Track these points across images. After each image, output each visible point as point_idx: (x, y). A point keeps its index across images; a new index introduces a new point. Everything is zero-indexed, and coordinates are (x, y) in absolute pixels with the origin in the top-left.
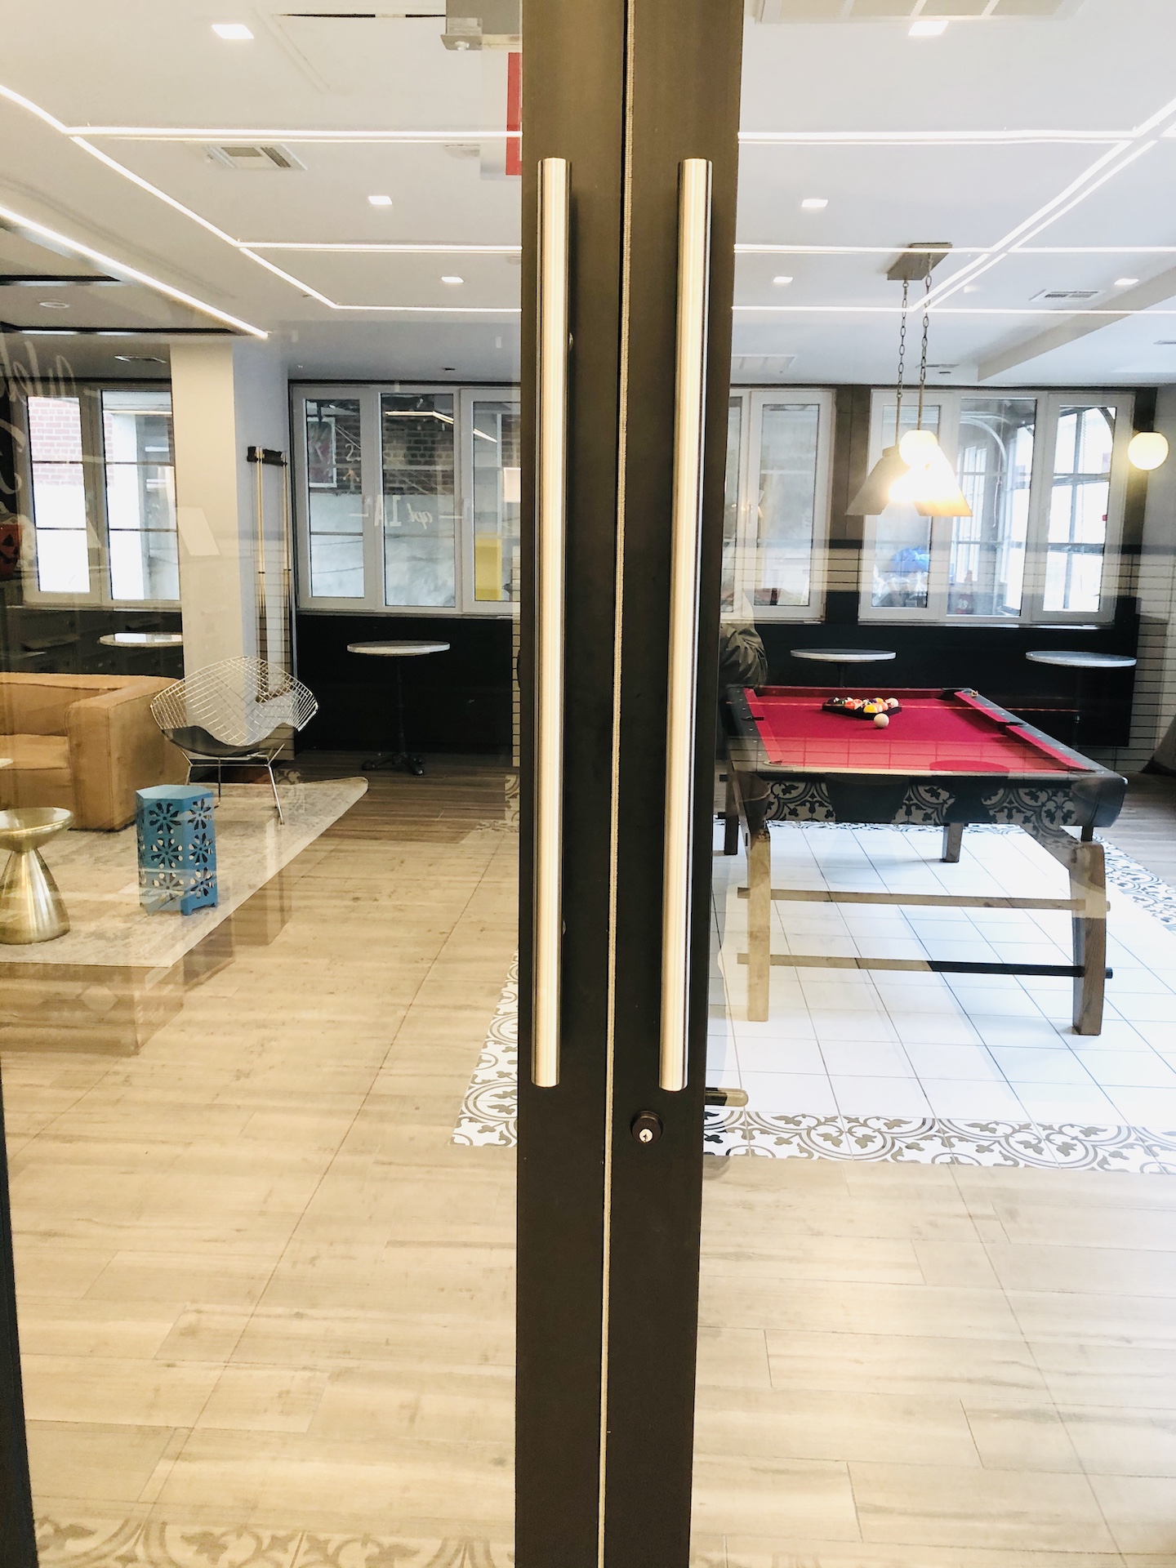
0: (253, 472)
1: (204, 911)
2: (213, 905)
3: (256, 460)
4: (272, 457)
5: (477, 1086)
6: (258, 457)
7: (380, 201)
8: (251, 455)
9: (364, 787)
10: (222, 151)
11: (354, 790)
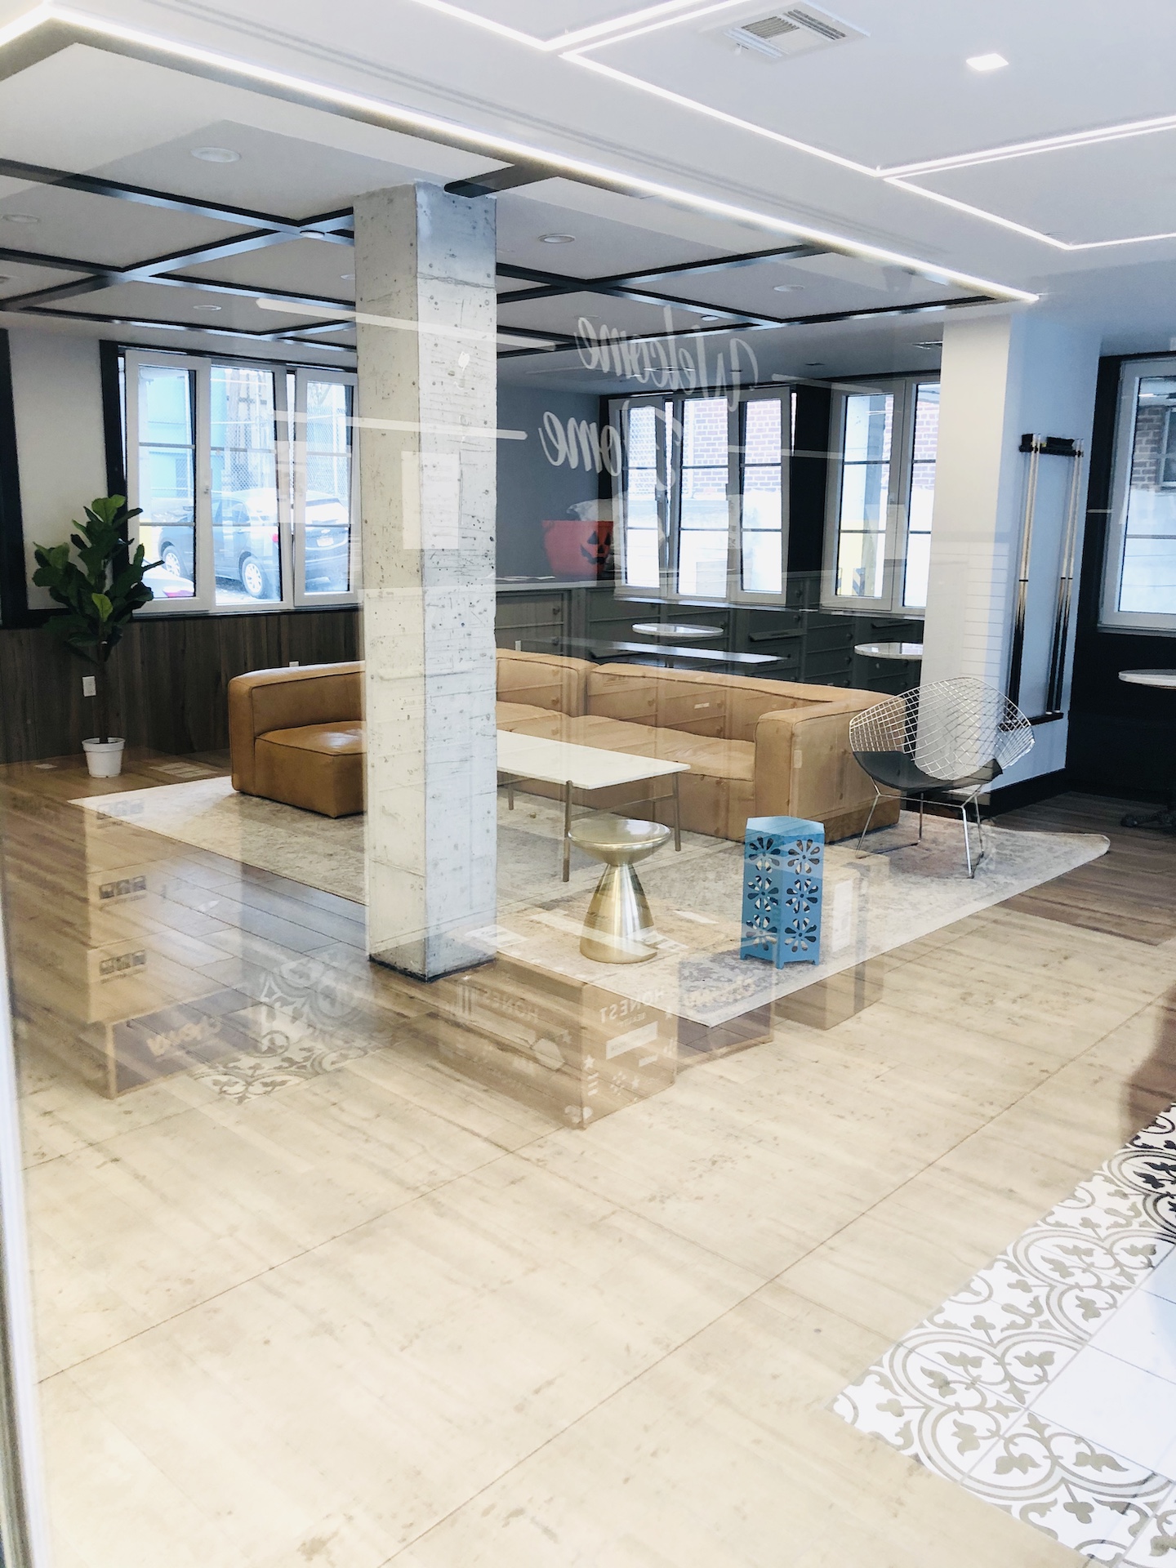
0: (1027, 463)
1: (800, 968)
2: (813, 963)
3: (1030, 449)
4: (1059, 447)
5: (932, 1328)
6: (1034, 446)
7: (987, 63)
8: (1026, 444)
9: (1104, 848)
10: (744, 31)
11: (1090, 849)
